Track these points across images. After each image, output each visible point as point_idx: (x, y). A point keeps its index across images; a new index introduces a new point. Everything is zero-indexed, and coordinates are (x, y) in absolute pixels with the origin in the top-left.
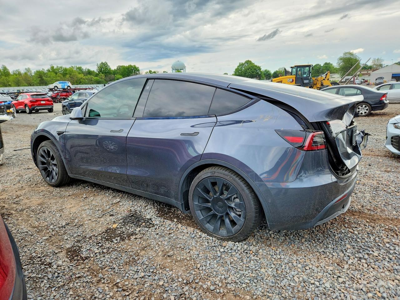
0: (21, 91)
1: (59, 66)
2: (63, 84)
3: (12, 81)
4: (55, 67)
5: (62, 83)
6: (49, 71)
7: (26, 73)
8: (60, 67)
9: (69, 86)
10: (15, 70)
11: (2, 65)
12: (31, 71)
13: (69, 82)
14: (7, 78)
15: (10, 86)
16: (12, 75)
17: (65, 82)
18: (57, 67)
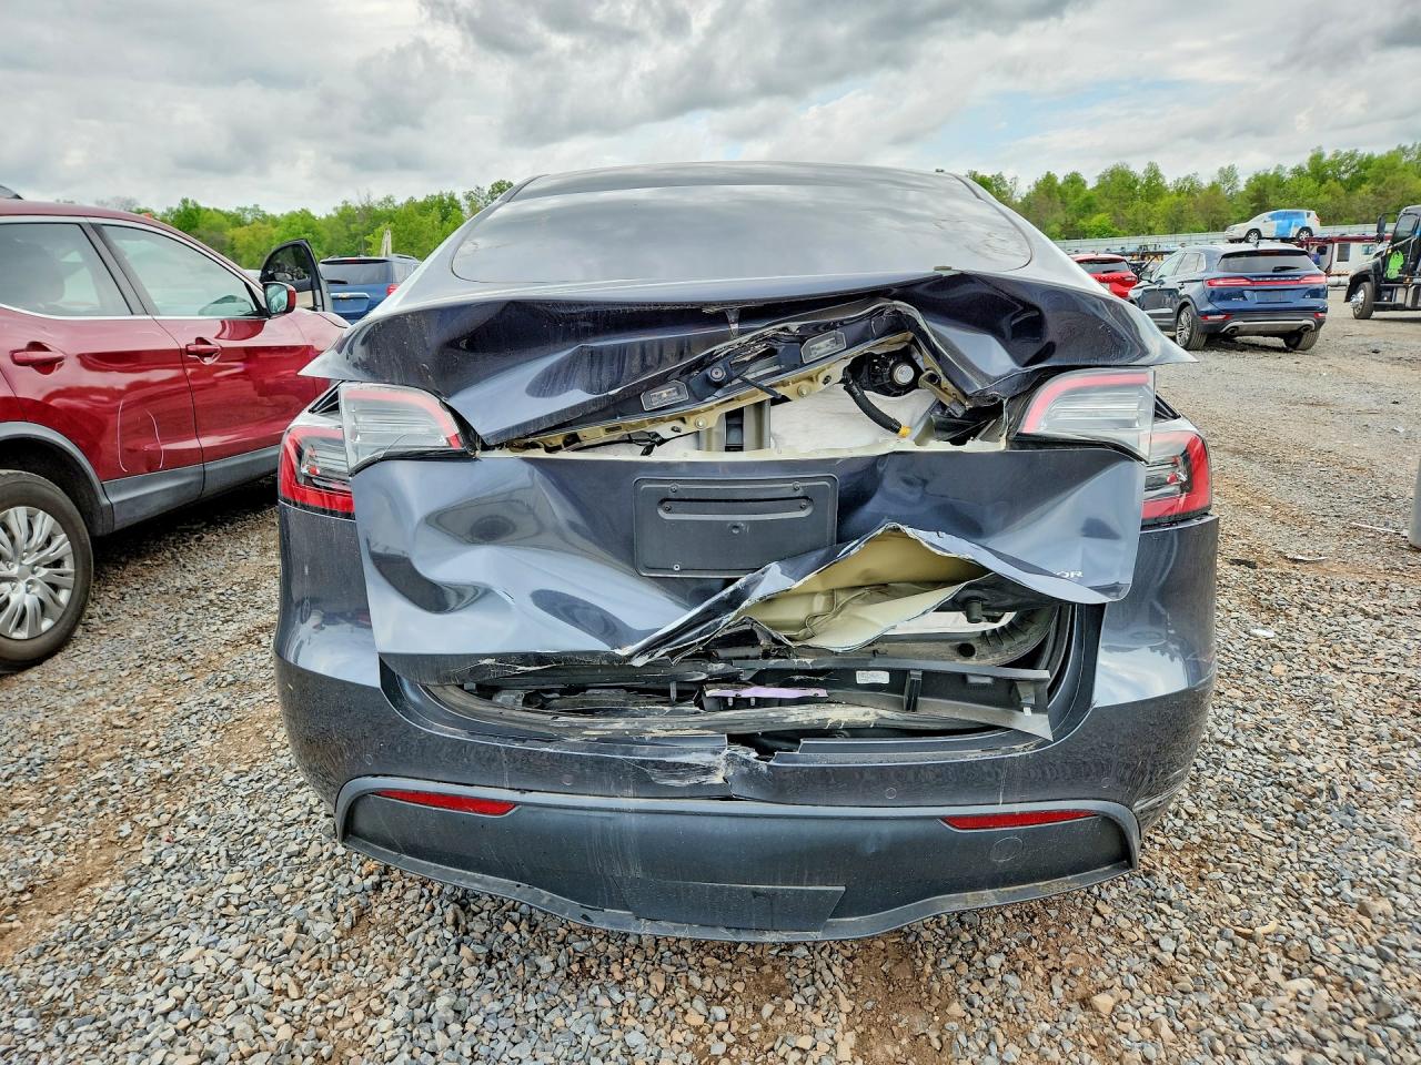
0: (1151, 249)
1: (1344, 150)
2: (1286, 222)
3: (1159, 216)
4: (1328, 155)
5: (1284, 217)
6: (1298, 172)
7: (1214, 187)
8: (1346, 154)
9: (1308, 229)
10: (1183, 176)
11: (1151, 164)
12: (1236, 177)
13: (1313, 213)
14: (1150, 206)
15: (1150, 231)
16: (1170, 195)
17: (1297, 213)
18: (1336, 155)
